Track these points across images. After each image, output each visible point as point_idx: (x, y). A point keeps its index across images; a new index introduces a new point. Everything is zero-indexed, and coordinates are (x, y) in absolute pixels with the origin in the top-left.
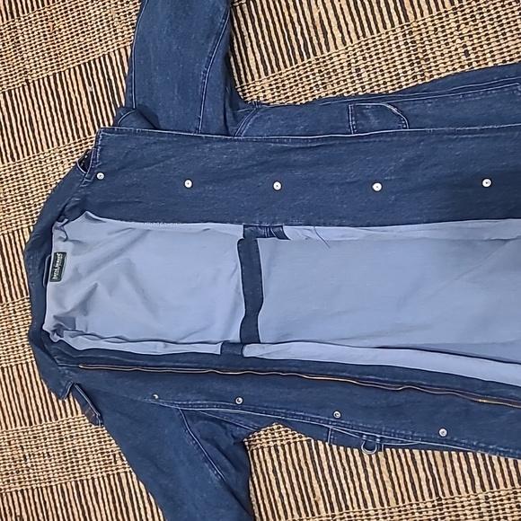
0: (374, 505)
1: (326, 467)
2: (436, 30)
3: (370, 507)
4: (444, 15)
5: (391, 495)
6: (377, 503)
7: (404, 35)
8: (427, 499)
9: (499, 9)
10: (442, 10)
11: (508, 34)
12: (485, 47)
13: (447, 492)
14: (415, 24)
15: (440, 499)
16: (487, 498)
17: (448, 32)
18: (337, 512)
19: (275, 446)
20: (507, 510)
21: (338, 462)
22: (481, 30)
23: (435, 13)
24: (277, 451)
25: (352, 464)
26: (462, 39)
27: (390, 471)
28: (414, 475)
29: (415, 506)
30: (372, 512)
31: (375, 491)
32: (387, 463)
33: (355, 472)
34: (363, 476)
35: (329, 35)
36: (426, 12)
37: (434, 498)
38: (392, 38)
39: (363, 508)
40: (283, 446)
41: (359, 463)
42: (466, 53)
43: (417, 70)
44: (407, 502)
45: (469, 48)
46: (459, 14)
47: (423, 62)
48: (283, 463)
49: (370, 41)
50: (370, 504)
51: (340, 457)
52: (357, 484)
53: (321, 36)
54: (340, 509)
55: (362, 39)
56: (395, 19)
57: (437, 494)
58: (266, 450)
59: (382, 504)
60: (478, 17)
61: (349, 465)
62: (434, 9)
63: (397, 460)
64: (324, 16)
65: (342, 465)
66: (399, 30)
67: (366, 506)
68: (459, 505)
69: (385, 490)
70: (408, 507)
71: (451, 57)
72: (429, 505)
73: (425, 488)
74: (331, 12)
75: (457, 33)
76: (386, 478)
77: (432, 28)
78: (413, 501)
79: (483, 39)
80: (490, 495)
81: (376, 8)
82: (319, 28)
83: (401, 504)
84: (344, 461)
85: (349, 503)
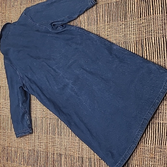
0: (67, 136)
1: (59, 125)
2: (103, 28)
3: (66, 137)
5: (71, 135)
6: (68, 136)
7: (97, 28)
9: (117, 27)
10: (105, 24)
11: (117, 33)
14: (99, 26)
17: (105, 29)
18: (59, 136)
19: (51, 118)
21: (62, 125)
22: (112, 31)
26: (108, 32)
29: (75, 139)
30: (66, 138)
31: (68, 133)
35: (82, 24)
36: (102, 24)
38: (94, 28)
39: (64, 137)
45: (109, 34)
46: (109, 26)
48: (51, 122)
49: (89, 28)
50: (66, 136)
52: (65, 131)
53: (80, 24)
54: (60, 136)
56: (96, 24)
58: (49, 118)
60: (112, 27)
61: (64, 126)
67: (65, 136)
69: (70, 133)
70: (73, 139)
71: (105, 36)
72: (77, 139)
74: (83, 19)
75: (107, 30)
78: (75, 138)
79: (112, 33)
81: (92, 20)
82: (80, 22)
83: (72, 137)
85: (62, 135)
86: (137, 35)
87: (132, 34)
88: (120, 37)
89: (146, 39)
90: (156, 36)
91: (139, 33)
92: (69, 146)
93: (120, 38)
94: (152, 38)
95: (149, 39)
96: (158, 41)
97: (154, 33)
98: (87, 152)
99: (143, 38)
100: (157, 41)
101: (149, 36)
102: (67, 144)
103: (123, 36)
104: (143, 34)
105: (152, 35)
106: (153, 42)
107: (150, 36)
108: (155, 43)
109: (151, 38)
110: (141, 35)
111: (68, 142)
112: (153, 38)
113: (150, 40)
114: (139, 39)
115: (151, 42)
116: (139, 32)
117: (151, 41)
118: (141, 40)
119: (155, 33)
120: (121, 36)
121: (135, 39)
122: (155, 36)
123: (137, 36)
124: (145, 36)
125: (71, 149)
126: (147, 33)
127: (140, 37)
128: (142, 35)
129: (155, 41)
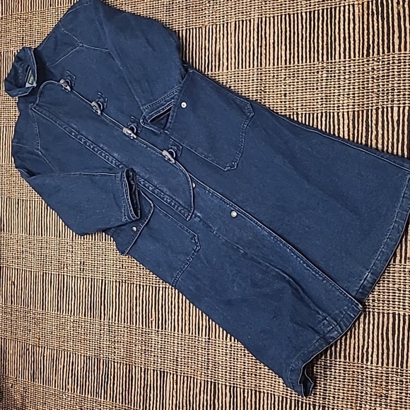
0: (178, 331)
1: (160, 304)
2: (274, 76)
3: (176, 332)
4: (280, 69)
5: (187, 328)
6: (180, 331)
7: (258, 74)
8: (204, 337)
9: (308, 74)
10: (280, 66)
11: (308, 90)
12: (295, 94)
13: (214, 336)
14: (264, 70)
15: (209, 339)
16: (231, 346)
17: (279, 79)
18: (160, 330)
19: (140, 285)
20: (239, 356)
21: (167, 303)
22: (295, 84)
23: (276, 66)
24: (140, 288)
25: (173, 306)
26: (285, 86)
27: (190, 316)
28: (201, 322)
29: (197, 338)
30: (176, 335)
31: (180, 324)
32: (189, 311)
33: (173, 311)
34: (177, 314)
35: (221, 62)
36: (272, 64)
37: (207, 337)
38: (251, 74)
40: (143, 286)
41: (176, 307)
42: (285, 95)
43: (259, 96)
44: (194, 335)
45: (288, 92)
46: (287, 71)
47: (263, 93)
48: (141, 295)
49: (240, 72)
50: (176, 330)
52: (173, 318)
53: (217, 61)
54: (162, 329)
55: (237, 69)
56: (255, 63)
57: (209, 336)
58: (135, 285)
59: (182, 332)
60: (296, 75)
61: (171, 306)
62: (276, 64)
64: (221, 50)
65: (168, 305)
66: (256, 70)
67: (174, 331)
68: (217, 345)
69: (185, 324)
70: (194, 338)
71: (277, 94)
72: (204, 340)
73: (204, 330)
74: (225, 49)
75: (283, 82)
76: (187, 319)
77: (272, 75)
78: (197, 335)
79: (295, 89)
80: (233, 345)
81: (248, 54)
82: (217, 56)
83: (191, 335)
84: (170, 303)
85: (167, 326)
86: (356, 98)
87: (343, 95)
88: (314, 100)
89: (377, 109)
90: (404, 103)
91: (361, 95)
92: (183, 355)
93: (315, 104)
94: (392, 108)
95: (385, 110)
97: (398, 95)
98: (226, 372)
99: (370, 108)
100: (404, 117)
101: (385, 103)
102: (180, 350)
103: (322, 99)
104: (370, 96)
105: (393, 101)
106: (396, 118)
107: (389, 102)
108: (398, 120)
109: (389, 109)
110: (365, 100)
111: (181, 344)
112: (396, 109)
113: (387, 113)
114: (361, 109)
115: (390, 119)
116: (361, 92)
117: (390, 115)
118: (365, 112)
119: (401, 96)
120: (317, 99)
121: (350, 107)
122: (400, 104)
123: (356, 101)
124: (375, 101)
125: (190, 361)
126: (381, 95)
127: (363, 105)
128: (368, 98)
129: (399, 116)
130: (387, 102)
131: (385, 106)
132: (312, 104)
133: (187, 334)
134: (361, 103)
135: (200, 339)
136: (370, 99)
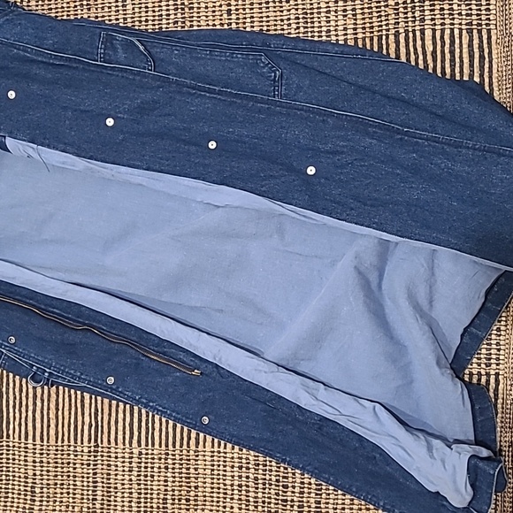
0: (34, 440)
3: (30, 441)
5: (52, 432)
6: (38, 438)
8: (86, 444)
11: (271, 4)
12: (247, 11)
13: (105, 440)
15: (97, 446)
16: (140, 453)
20: (156, 470)
21: (11, 390)
25: (24, 394)
27: (57, 409)
28: (80, 418)
29: (72, 448)
30: (30, 446)
31: (38, 425)
32: (57, 400)
33: (24, 403)
34: (31, 408)
37: (92, 444)
39: (23, 440)
41: (31, 395)
42: (229, 12)
43: (179, 15)
44: (66, 443)
45: (233, 8)
47: (187, 10)
50: (30, 437)
51: (14, 385)
52: (24, 415)
57: (96, 441)
59: (42, 440)
61: (20, 395)
63: (67, 400)
65: (14, 394)
67: (26, 438)
68: (113, 455)
69: (49, 426)
70: (65, 448)
71: (214, 12)
72: (86, 450)
73: (86, 432)
76: (52, 416)
78: (72, 443)
79: (247, 2)
80: (144, 451)
83: (59, 443)
84: (17, 390)
85: (11, 432)
86: (359, 16)
87: (336, 11)
88: (282, 20)
89: (397, 35)
90: (442, 24)
91: (366, 11)
92: (45, 482)
93: (285, 27)
94: (422, 32)
95: (411, 35)
96: (447, 46)
97: (431, 10)
98: (130, 502)
99: (384, 32)
100: (443, 46)
101: (410, 24)
102: (38, 473)
103: (298, 18)
104: (383, 13)
105: (423, 20)
106: (430, 48)
107: (417, 23)
108: (434, 52)
109: (418, 33)
110: (374, 19)
111: (42, 462)
112: (428, 33)
113: (415, 40)
114: (368, 35)
115: (419, 50)
116: (366, 6)
117: (419, 43)
118: (376, 39)
119: (437, 12)
120: (289, 19)
121: (349, 32)
122: (435, 24)
123: (358, 22)
124: (393, 21)
125: (58, 491)
126: (401, 10)
127: (372, 27)
128: (380, 16)
129: (434, 44)
130: (414, 22)
131: (410, 29)
132: (279, 27)
133: (52, 442)
134: (368, 25)
135: (79, 449)
136: (383, 18)
